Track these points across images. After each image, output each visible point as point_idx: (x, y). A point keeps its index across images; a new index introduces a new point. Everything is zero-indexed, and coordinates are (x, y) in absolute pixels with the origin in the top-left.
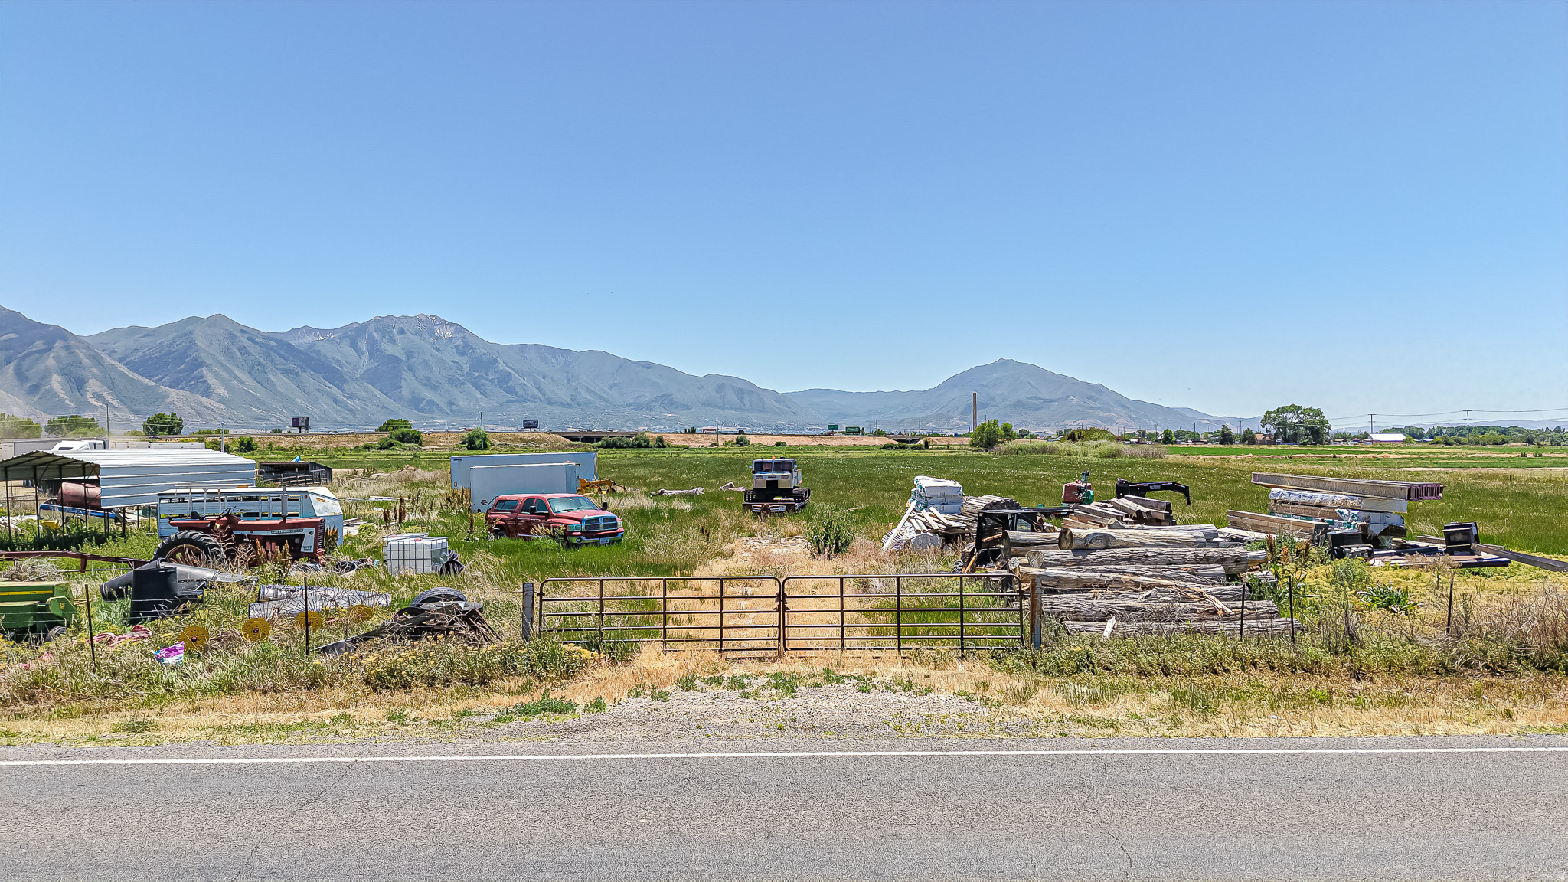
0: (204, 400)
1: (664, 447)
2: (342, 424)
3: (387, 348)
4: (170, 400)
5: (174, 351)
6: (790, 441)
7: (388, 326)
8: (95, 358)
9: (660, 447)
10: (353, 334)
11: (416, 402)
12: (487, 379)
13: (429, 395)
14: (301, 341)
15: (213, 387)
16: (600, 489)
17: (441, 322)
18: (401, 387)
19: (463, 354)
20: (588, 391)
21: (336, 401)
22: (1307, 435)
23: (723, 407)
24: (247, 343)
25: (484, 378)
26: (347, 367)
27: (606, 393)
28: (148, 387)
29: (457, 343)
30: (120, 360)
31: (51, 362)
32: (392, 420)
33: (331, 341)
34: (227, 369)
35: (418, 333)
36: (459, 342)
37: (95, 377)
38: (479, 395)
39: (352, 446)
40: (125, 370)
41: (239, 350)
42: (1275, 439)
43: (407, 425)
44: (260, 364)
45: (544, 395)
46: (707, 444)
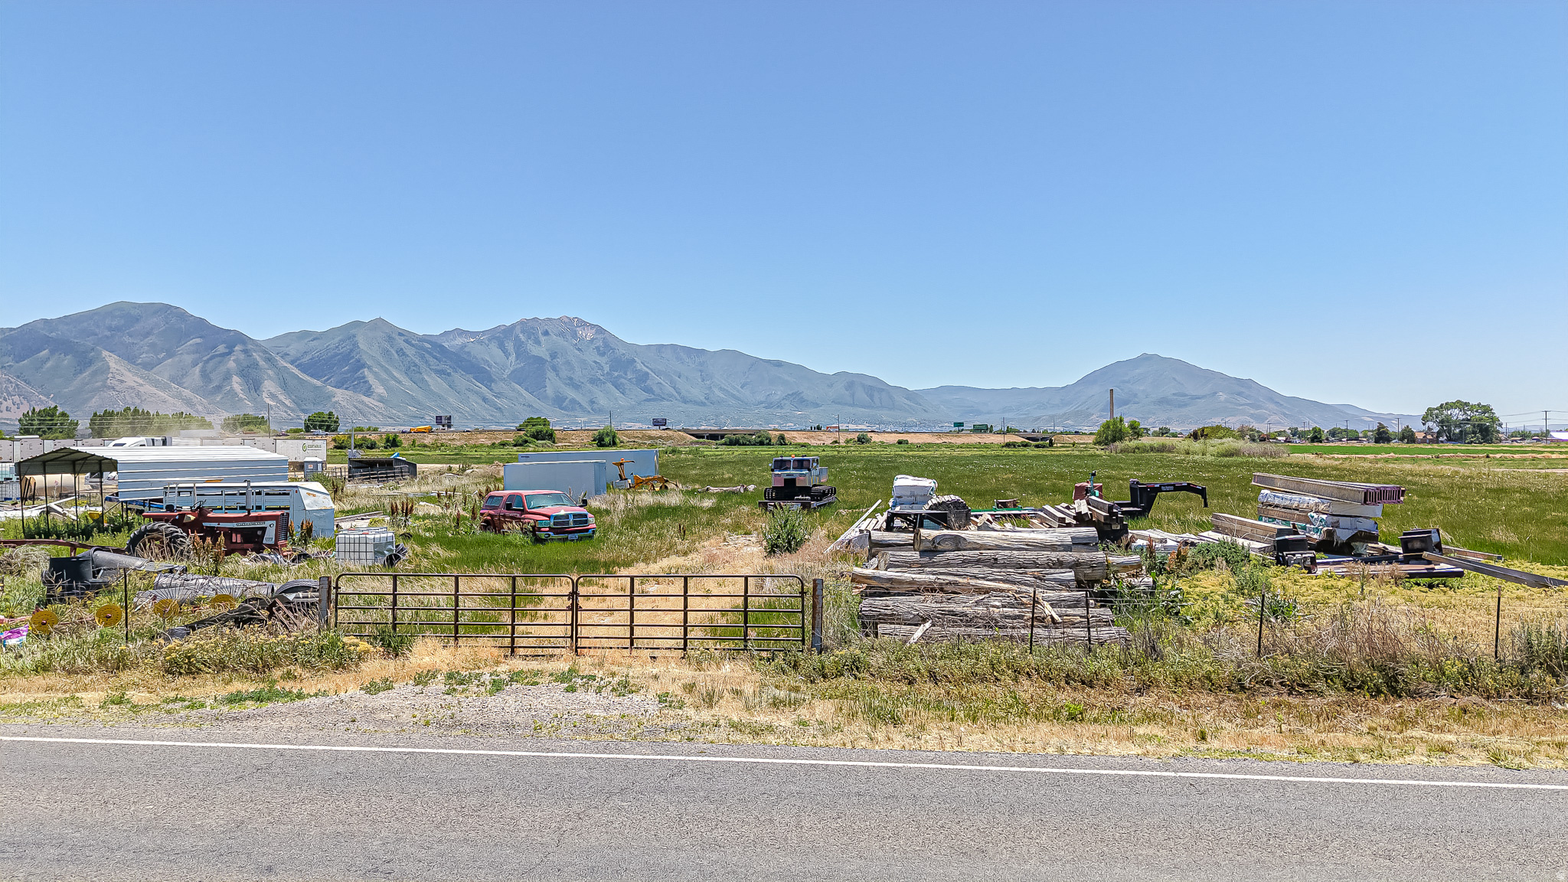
0: (366, 399)
1: (786, 444)
2: (491, 422)
3: (533, 348)
4: (334, 400)
5: (340, 354)
6: (912, 439)
7: (533, 328)
8: (269, 360)
9: (782, 444)
10: (501, 336)
11: (559, 401)
12: (625, 379)
13: (571, 393)
14: (453, 343)
15: (373, 386)
16: (653, 486)
17: (583, 324)
18: (546, 386)
19: (603, 354)
20: (721, 389)
21: (485, 400)
22: (1474, 433)
23: (853, 405)
24: (404, 345)
25: (624, 378)
26: (495, 367)
27: (738, 391)
28: (316, 387)
29: (598, 344)
30: (292, 363)
31: (232, 364)
32: (532, 418)
33: (481, 343)
34: (386, 371)
35: (561, 334)
36: (600, 343)
37: (270, 378)
38: (618, 394)
39: (489, 443)
40: (296, 371)
41: (397, 352)
42: (1438, 437)
43: (545, 423)
44: (416, 365)
45: (679, 393)
46: (829, 442)
